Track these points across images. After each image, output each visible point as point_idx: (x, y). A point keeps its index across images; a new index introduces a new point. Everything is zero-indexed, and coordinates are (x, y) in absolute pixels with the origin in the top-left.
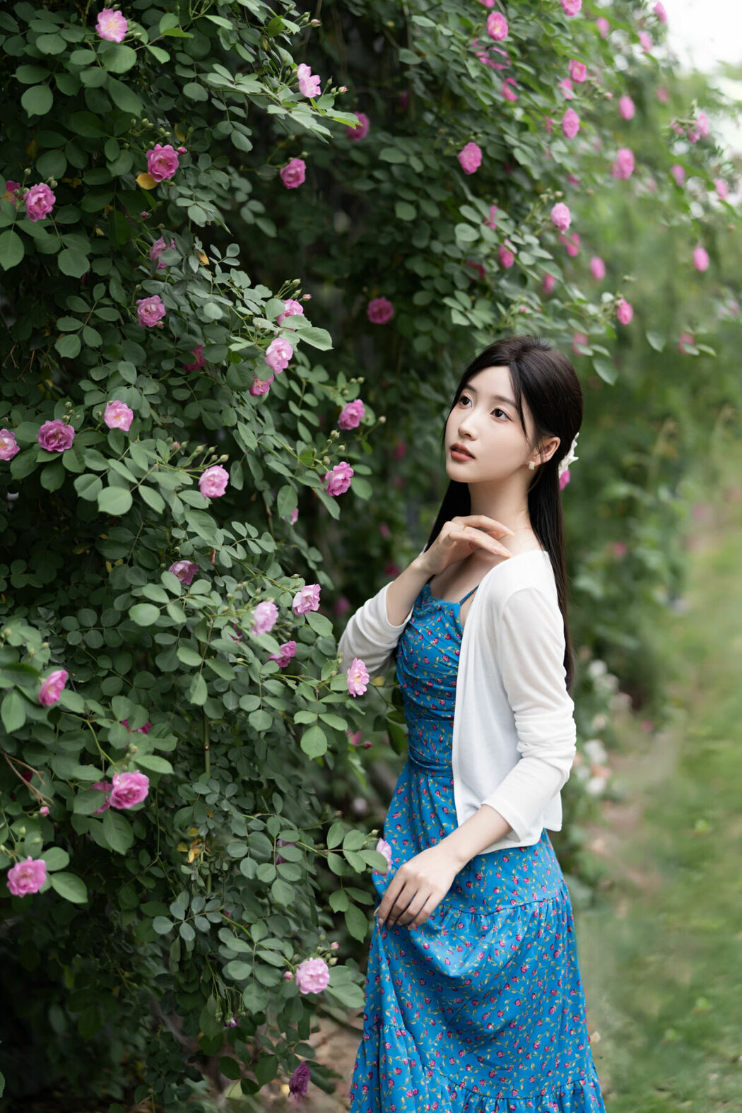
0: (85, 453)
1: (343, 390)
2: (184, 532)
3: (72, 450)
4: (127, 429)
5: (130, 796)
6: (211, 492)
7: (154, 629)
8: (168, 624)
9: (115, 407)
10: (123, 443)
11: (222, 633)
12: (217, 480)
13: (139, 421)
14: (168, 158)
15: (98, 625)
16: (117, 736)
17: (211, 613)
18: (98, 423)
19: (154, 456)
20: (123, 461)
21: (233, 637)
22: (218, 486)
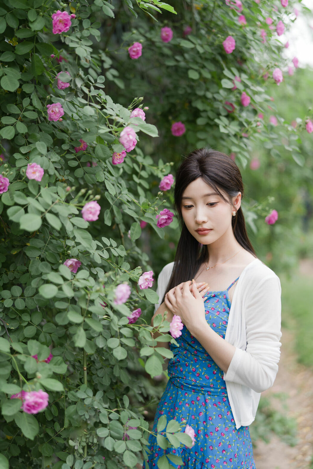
0: (14, 194)
1: (162, 169)
2: (74, 242)
3: (8, 192)
4: (40, 180)
5: (36, 406)
6: (89, 217)
7: (55, 299)
8: (62, 296)
9: (33, 167)
10: (37, 188)
11: (95, 302)
12: (93, 211)
13: (47, 175)
14: (65, 19)
15: (22, 296)
16: (30, 366)
17: (89, 291)
18: (23, 177)
19: (56, 196)
20: (37, 200)
21: (101, 305)
22: (94, 214)
